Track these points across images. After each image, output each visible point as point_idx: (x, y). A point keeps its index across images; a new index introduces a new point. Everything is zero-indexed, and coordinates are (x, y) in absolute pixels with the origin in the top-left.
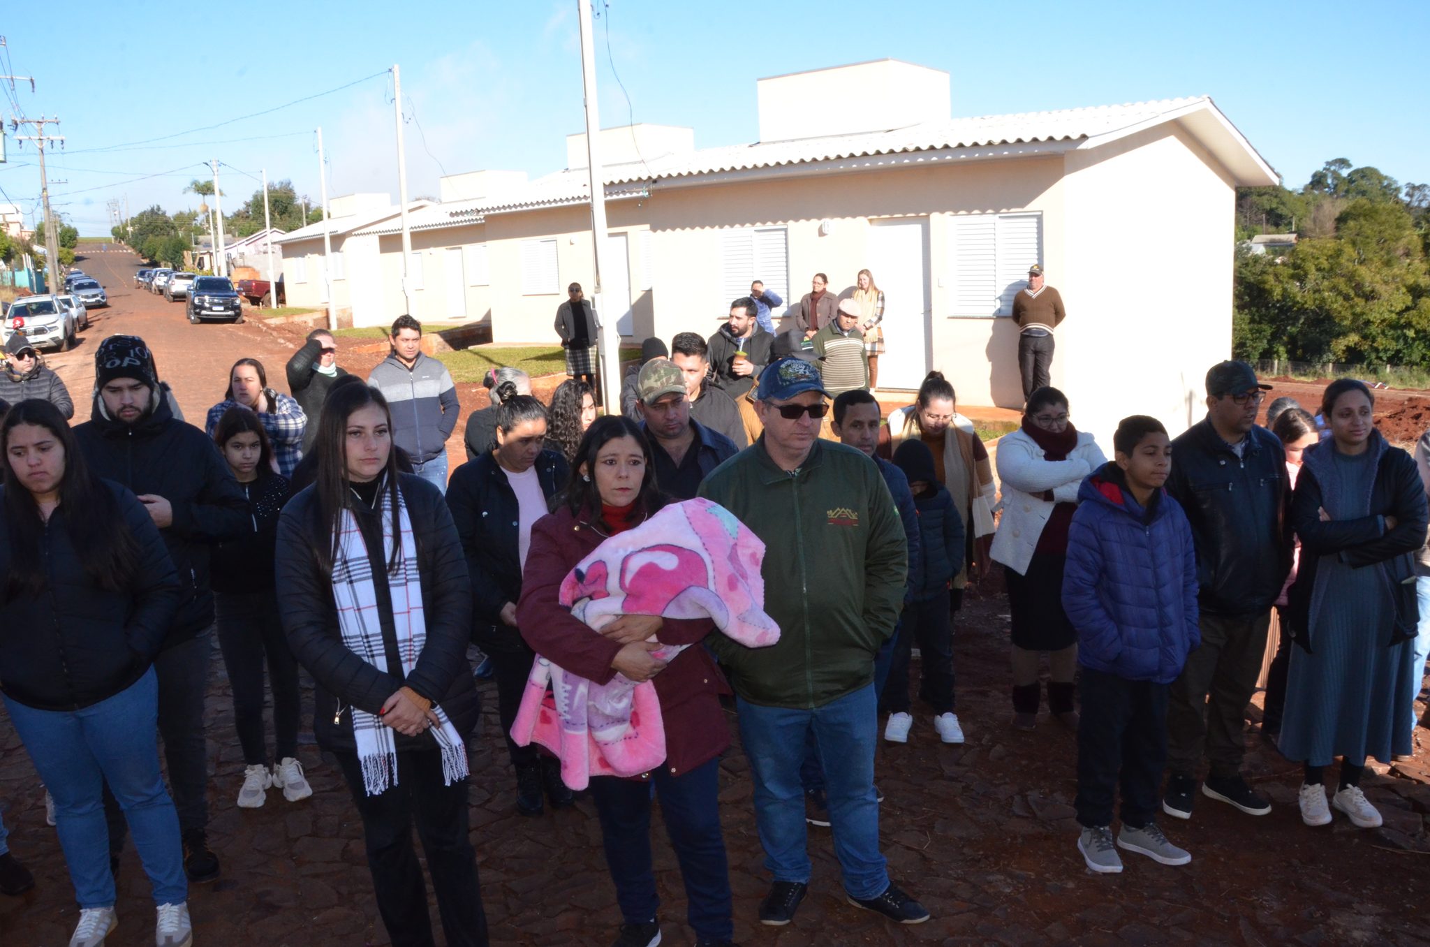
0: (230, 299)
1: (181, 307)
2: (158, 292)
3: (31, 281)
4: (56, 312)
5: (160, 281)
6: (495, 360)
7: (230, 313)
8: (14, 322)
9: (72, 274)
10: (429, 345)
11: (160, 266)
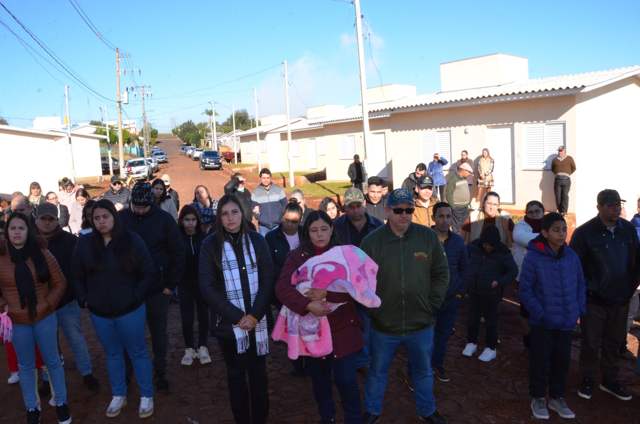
0: (217, 160)
1: (198, 163)
2: (189, 157)
3: (137, 152)
4: (145, 165)
5: (190, 152)
6: (326, 187)
7: (217, 166)
8: (128, 169)
9: (155, 149)
10: (300, 181)
11: (191, 146)
